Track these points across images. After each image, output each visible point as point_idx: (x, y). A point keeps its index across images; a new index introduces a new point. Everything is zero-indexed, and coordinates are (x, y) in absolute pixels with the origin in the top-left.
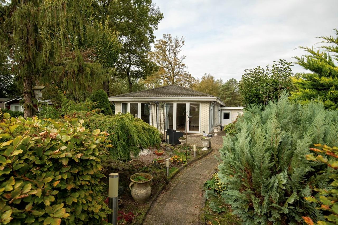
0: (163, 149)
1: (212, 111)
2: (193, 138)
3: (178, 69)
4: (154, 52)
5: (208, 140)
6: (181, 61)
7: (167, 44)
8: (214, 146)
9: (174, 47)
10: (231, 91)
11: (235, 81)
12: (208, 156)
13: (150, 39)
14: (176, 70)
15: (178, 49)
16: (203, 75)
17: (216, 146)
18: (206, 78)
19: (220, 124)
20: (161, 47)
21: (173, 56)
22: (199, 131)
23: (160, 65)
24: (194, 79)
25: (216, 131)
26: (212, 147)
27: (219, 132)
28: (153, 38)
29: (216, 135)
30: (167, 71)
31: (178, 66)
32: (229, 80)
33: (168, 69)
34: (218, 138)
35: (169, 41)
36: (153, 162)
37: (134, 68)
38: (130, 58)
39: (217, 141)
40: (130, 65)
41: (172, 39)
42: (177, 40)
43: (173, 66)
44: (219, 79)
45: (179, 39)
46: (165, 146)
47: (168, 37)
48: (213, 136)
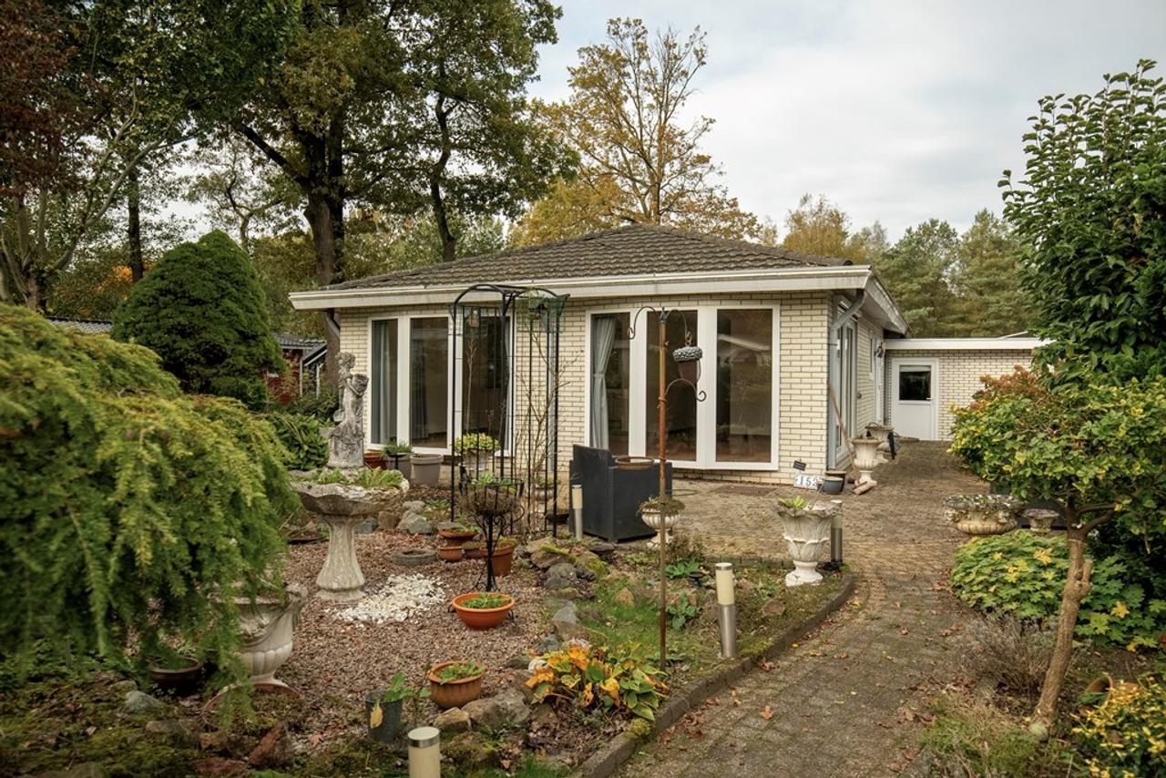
0: (529, 576)
1: (842, 360)
2: (733, 500)
3: (680, 180)
4: (568, 103)
5: (822, 518)
6: (691, 142)
7: (629, 69)
8: (863, 552)
9: (660, 78)
10: (923, 276)
11: (946, 232)
12: (825, 630)
13: (533, 23)
14: (669, 186)
15: (675, 89)
16: (795, 207)
17: (873, 554)
18: (808, 221)
19: (882, 424)
20: (599, 81)
21: (652, 124)
22: (768, 459)
23: (596, 164)
24: (753, 222)
25: (866, 458)
26: (847, 560)
27: (881, 465)
28: (551, 16)
29: (866, 479)
30: (626, 189)
31: (677, 165)
32: (914, 230)
33: (634, 181)
34: (881, 500)
35: (634, 55)
36: (377, 715)
37: (462, 166)
38: (442, 117)
39: (877, 517)
40: (446, 148)
41: (652, 41)
42: (669, 46)
43: (655, 165)
44: (870, 225)
45: (681, 40)
46: (544, 558)
47: (632, 31)
48: (848, 486)
